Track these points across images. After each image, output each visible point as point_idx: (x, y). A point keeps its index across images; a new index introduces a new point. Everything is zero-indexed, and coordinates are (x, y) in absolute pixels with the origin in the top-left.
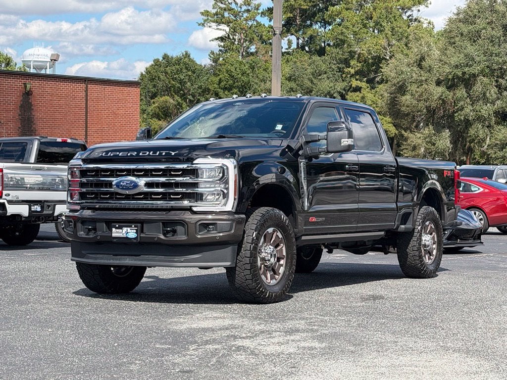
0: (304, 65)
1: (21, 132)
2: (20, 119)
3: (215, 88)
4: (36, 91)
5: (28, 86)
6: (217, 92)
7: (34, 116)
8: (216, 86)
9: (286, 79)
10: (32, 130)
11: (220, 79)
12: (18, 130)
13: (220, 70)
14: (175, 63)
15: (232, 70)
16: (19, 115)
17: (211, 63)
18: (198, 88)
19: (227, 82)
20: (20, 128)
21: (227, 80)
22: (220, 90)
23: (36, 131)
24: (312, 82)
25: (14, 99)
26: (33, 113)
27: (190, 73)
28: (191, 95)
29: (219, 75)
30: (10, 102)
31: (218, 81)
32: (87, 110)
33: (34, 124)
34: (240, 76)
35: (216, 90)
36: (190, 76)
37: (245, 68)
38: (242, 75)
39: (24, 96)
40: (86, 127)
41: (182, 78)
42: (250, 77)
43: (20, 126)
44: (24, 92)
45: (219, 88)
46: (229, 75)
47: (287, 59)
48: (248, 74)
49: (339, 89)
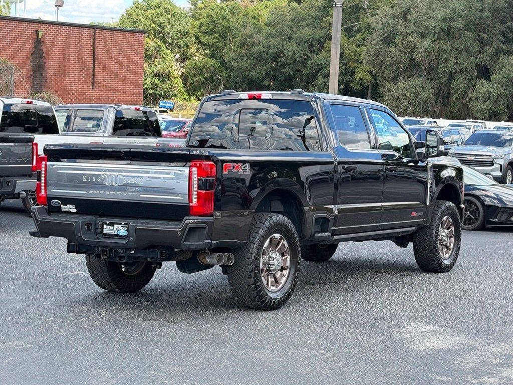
0: (283, 11)
1: (32, 79)
2: (32, 66)
3: (195, 32)
4: (47, 39)
5: (40, 34)
6: (197, 36)
7: (45, 63)
8: (198, 30)
9: (266, 25)
10: (43, 77)
11: (201, 23)
12: (30, 77)
13: (200, 14)
14: (156, 6)
15: (213, 15)
16: (31, 62)
17: (190, 6)
18: (177, 31)
19: (209, 27)
20: (31, 75)
21: (208, 25)
22: (200, 34)
23: (47, 78)
24: (291, 28)
25: (27, 46)
26: (44, 61)
27: (169, 16)
28: (171, 38)
29: (199, 19)
30: (23, 49)
31: (199, 25)
32: (94, 58)
33: (45, 71)
34: (221, 21)
35: (197, 34)
36: (169, 19)
37: (225, 13)
38: (223, 19)
39: (36, 43)
40: (94, 75)
41: (162, 22)
42: (230, 22)
43: (32, 73)
44: (36, 40)
45: (200, 32)
46: (210, 20)
47: (266, 5)
48: (228, 19)
49: (317, 37)
